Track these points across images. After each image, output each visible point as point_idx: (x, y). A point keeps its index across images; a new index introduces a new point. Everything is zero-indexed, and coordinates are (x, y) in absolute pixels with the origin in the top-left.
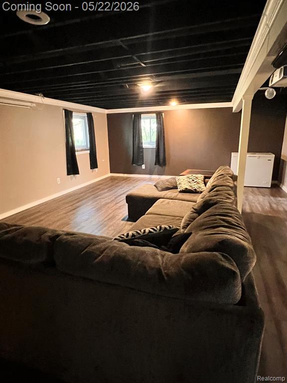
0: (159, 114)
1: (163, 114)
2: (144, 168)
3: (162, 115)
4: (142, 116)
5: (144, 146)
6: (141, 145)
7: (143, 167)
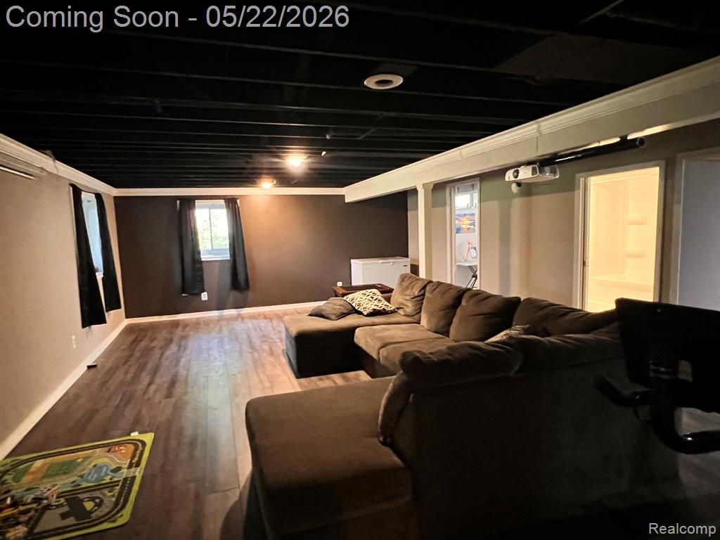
0: (231, 202)
1: (238, 201)
2: (206, 299)
3: (236, 203)
4: (197, 202)
5: (204, 257)
6: (196, 257)
7: (204, 296)
